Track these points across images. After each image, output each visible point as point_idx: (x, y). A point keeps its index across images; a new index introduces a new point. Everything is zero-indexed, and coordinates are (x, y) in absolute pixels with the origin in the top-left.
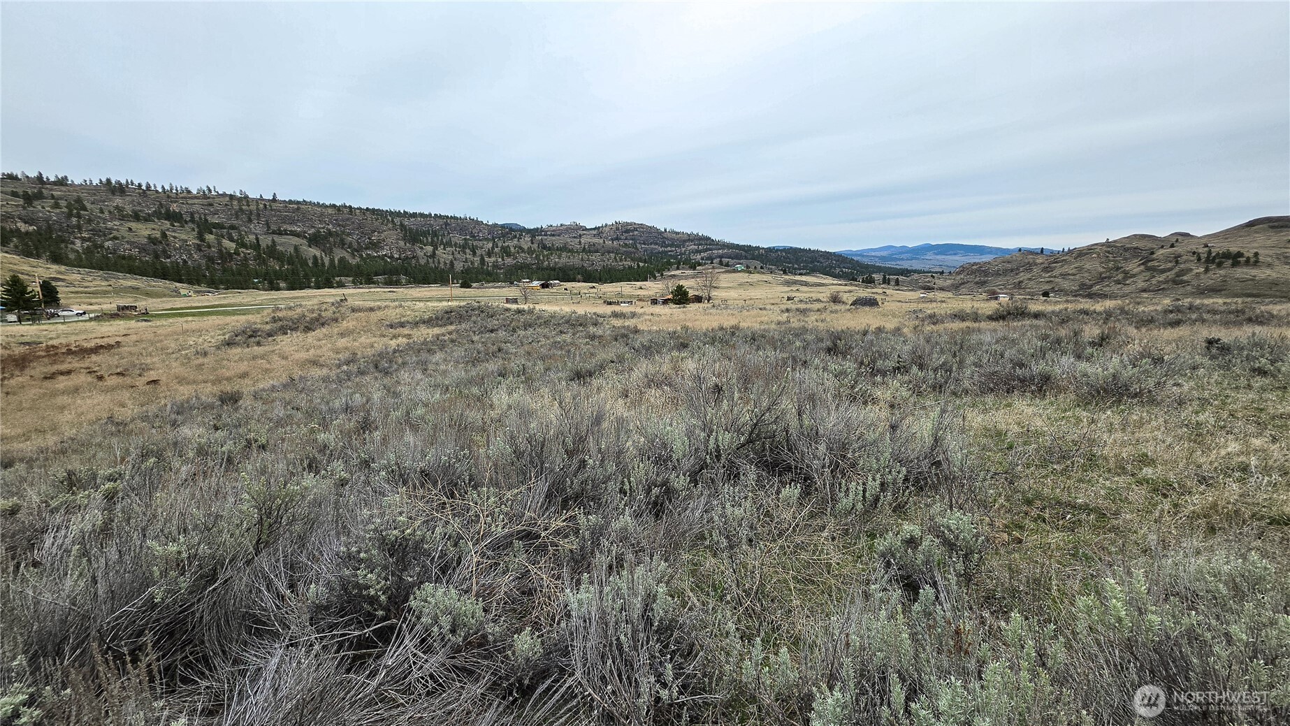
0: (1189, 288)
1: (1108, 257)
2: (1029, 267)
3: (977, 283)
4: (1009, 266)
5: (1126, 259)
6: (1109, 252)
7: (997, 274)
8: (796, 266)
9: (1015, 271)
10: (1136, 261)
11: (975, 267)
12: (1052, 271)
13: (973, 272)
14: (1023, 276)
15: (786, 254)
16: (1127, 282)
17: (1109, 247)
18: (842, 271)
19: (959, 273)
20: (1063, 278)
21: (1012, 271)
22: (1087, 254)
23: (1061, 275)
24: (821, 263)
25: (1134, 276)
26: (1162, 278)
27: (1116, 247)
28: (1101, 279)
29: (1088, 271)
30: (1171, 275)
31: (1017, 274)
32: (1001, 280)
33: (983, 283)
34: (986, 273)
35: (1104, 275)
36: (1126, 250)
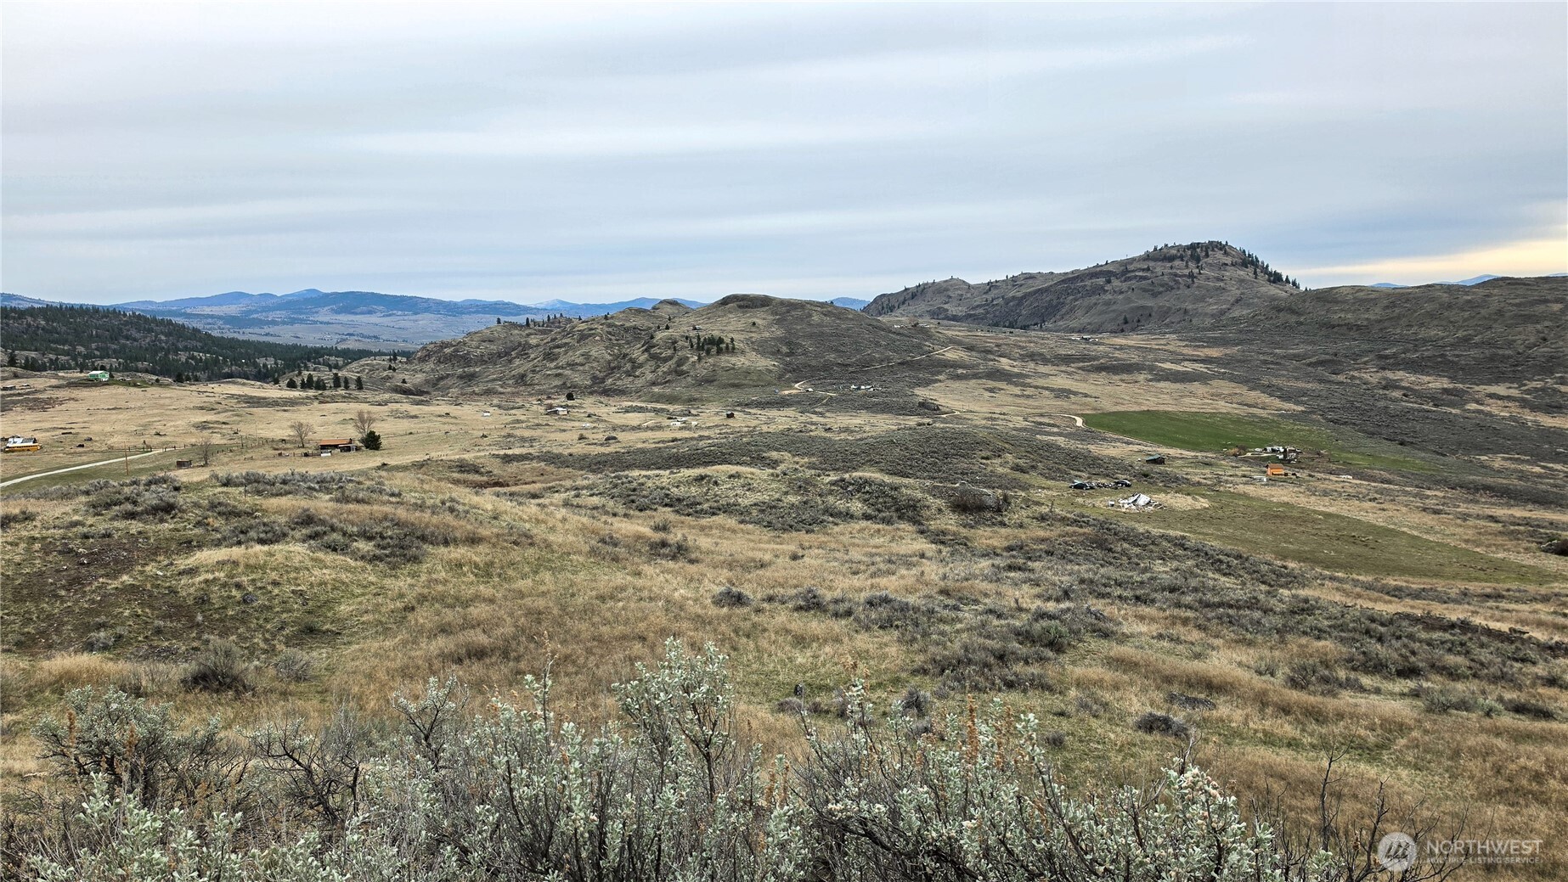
0: (689, 379)
1: (610, 340)
2: (523, 350)
3: (461, 377)
4: (493, 347)
5: (628, 343)
6: (610, 333)
7: (482, 360)
8: (80, 349)
9: (505, 355)
10: (639, 346)
11: (447, 351)
12: (557, 359)
13: (447, 359)
14: (520, 366)
15: (47, 320)
16: (637, 373)
17: (609, 326)
18: (193, 358)
19: (423, 360)
20: (572, 369)
21: (500, 357)
22: (590, 335)
23: (569, 365)
24: (135, 340)
25: (641, 366)
26: (665, 368)
27: (616, 326)
28: (611, 370)
29: (596, 359)
30: (672, 363)
31: (510, 361)
32: (493, 371)
33: (470, 378)
34: (466, 360)
35: (612, 365)
36: (627, 330)
